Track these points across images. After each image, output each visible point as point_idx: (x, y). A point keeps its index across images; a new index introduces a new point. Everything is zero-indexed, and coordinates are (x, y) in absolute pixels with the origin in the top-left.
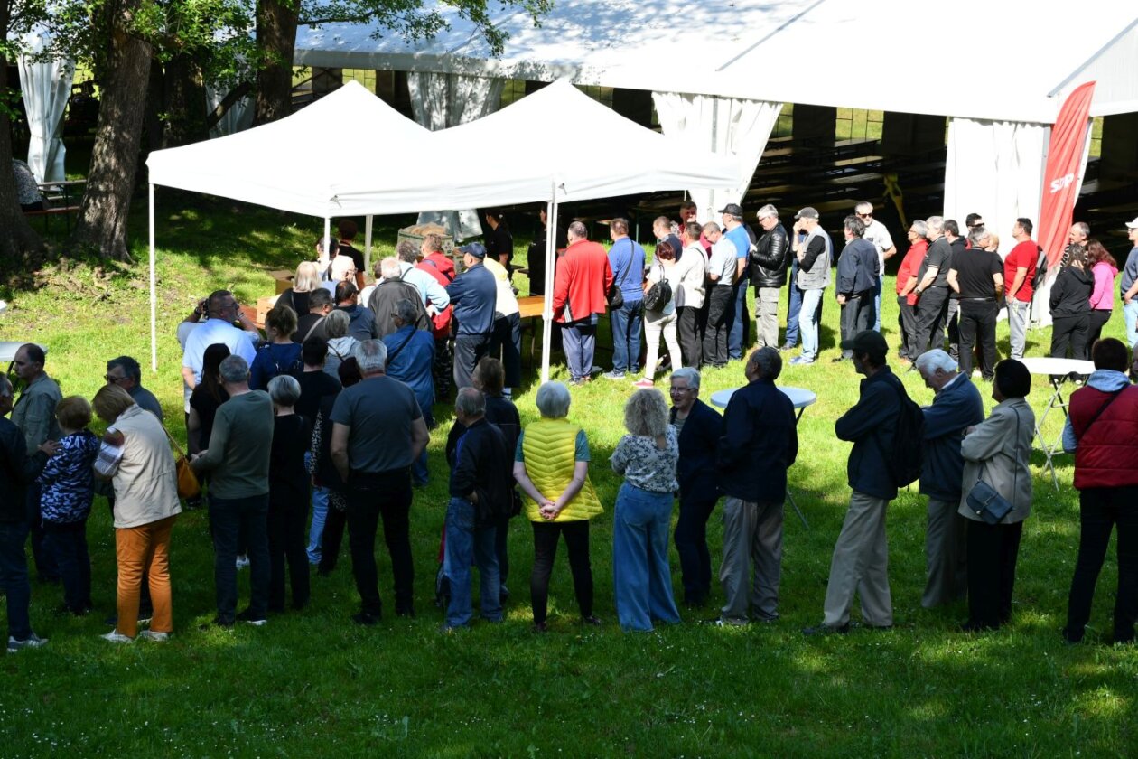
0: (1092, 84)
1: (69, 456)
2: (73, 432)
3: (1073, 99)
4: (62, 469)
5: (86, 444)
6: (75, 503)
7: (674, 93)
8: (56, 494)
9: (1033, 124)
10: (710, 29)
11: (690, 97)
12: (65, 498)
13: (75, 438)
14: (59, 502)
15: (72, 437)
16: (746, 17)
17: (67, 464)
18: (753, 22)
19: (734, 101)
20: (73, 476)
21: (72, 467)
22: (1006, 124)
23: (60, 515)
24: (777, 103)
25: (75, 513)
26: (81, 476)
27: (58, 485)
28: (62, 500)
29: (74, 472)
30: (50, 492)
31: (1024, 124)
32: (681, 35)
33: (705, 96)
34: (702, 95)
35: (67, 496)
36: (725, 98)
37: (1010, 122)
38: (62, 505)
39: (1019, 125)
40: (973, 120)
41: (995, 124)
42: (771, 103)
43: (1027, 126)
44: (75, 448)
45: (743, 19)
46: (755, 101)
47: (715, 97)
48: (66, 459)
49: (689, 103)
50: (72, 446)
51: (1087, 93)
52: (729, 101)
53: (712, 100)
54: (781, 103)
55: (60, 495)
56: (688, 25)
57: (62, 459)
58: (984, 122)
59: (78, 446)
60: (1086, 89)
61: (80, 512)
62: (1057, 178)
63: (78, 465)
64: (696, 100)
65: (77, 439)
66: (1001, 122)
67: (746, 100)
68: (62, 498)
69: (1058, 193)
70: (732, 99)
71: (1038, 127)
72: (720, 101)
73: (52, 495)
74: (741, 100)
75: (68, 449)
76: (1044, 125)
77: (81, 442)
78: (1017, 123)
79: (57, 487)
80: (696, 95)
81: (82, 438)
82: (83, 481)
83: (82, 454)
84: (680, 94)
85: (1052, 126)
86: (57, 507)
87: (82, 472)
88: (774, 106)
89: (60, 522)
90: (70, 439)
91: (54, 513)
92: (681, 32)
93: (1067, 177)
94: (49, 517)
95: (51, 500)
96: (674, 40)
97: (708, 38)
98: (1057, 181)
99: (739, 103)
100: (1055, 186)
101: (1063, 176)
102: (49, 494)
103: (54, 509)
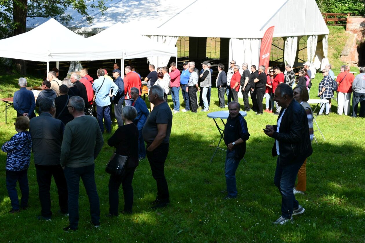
0: (274, 27)
1: (18, 141)
2: (21, 131)
3: (268, 32)
4: (15, 146)
5: (26, 136)
6: (21, 163)
7: (145, 35)
8: (13, 158)
9: (255, 39)
10: (148, 17)
11: (149, 36)
12: (17, 160)
13: (21, 133)
14: (14, 162)
15: (20, 133)
16: (158, 13)
17: (17, 144)
18: (161, 15)
19: (163, 37)
20: (20, 151)
21: (19, 146)
22: (247, 39)
23: (15, 168)
24: (177, 37)
25: (21, 167)
26: (24, 151)
27: (13, 154)
28: (15, 161)
29: (21, 149)
30: (10, 157)
31: (253, 39)
32: (140, 19)
33: (154, 35)
34: (153, 35)
35: (18, 160)
36: (161, 36)
37: (248, 39)
38: (15, 163)
39: (251, 39)
40: (237, 38)
41: (244, 39)
42: (175, 37)
43: (254, 39)
44: (21, 138)
45: (158, 14)
46: (170, 36)
47: (157, 36)
48: (17, 142)
49: (149, 38)
50: (20, 137)
51: (272, 29)
52: (162, 37)
53: (156, 37)
54: (178, 36)
55: (15, 159)
56: (142, 16)
57: (15, 142)
58: (240, 39)
59: (23, 136)
60: (272, 28)
61: (23, 166)
62: (264, 54)
63: (22, 145)
64: (151, 37)
65: (22, 134)
66: (246, 39)
67: (167, 36)
68: (15, 160)
69: (265, 59)
70: (163, 36)
71: (257, 40)
72: (159, 37)
73: (11, 159)
74: (165, 36)
75: (18, 138)
76: (259, 39)
77: (24, 135)
78: (250, 39)
79: (13, 156)
80: (151, 35)
81: (24, 133)
82: (25, 153)
83: (24, 141)
84: (147, 35)
85: (261, 39)
86: (13, 164)
87: (24, 149)
88: (176, 38)
89: (15, 171)
90: (19, 134)
91: (12, 167)
92: (140, 18)
93: (267, 54)
94: (10, 169)
95: (11, 161)
96: (139, 20)
97: (148, 19)
98: (264, 55)
99: (165, 37)
100: (264, 57)
101: (266, 54)
102: (10, 158)
103: (12, 165)
